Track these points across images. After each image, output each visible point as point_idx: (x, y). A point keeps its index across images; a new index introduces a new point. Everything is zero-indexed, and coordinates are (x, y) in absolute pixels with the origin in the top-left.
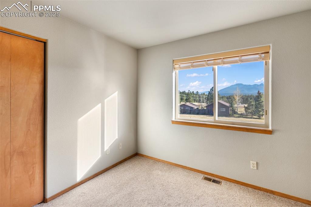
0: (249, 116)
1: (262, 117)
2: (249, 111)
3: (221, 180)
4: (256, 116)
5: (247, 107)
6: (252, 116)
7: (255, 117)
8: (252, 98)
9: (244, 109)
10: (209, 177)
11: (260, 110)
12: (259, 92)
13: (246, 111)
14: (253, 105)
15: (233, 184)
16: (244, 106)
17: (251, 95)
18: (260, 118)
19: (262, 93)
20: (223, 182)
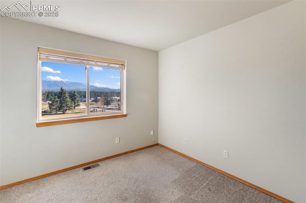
0: (53, 112)
1: (66, 111)
2: (53, 107)
3: (97, 163)
4: (60, 111)
5: (51, 104)
6: (57, 112)
7: (60, 113)
8: (53, 94)
9: (48, 105)
10: (86, 166)
11: (63, 105)
12: (62, 88)
13: (50, 108)
14: (57, 101)
15: (106, 161)
16: (49, 103)
17: (52, 91)
18: (64, 113)
19: (64, 90)
20: (99, 163)
